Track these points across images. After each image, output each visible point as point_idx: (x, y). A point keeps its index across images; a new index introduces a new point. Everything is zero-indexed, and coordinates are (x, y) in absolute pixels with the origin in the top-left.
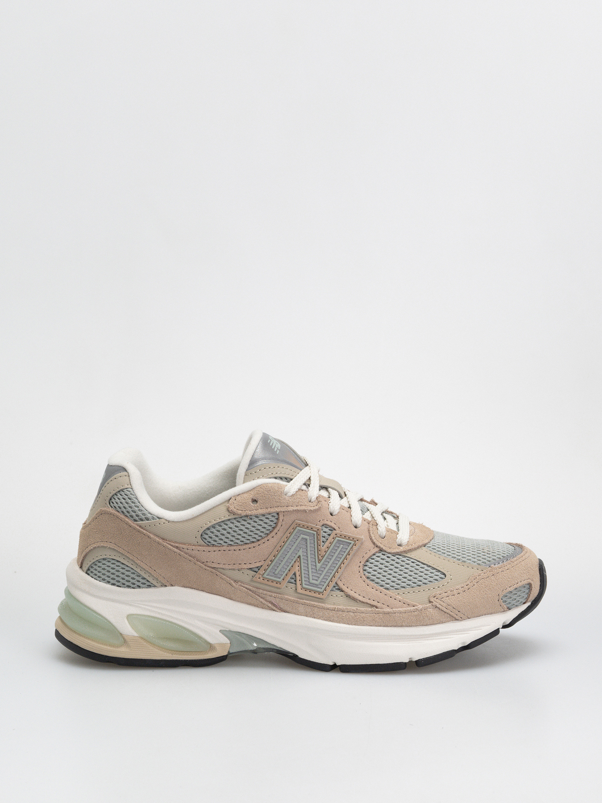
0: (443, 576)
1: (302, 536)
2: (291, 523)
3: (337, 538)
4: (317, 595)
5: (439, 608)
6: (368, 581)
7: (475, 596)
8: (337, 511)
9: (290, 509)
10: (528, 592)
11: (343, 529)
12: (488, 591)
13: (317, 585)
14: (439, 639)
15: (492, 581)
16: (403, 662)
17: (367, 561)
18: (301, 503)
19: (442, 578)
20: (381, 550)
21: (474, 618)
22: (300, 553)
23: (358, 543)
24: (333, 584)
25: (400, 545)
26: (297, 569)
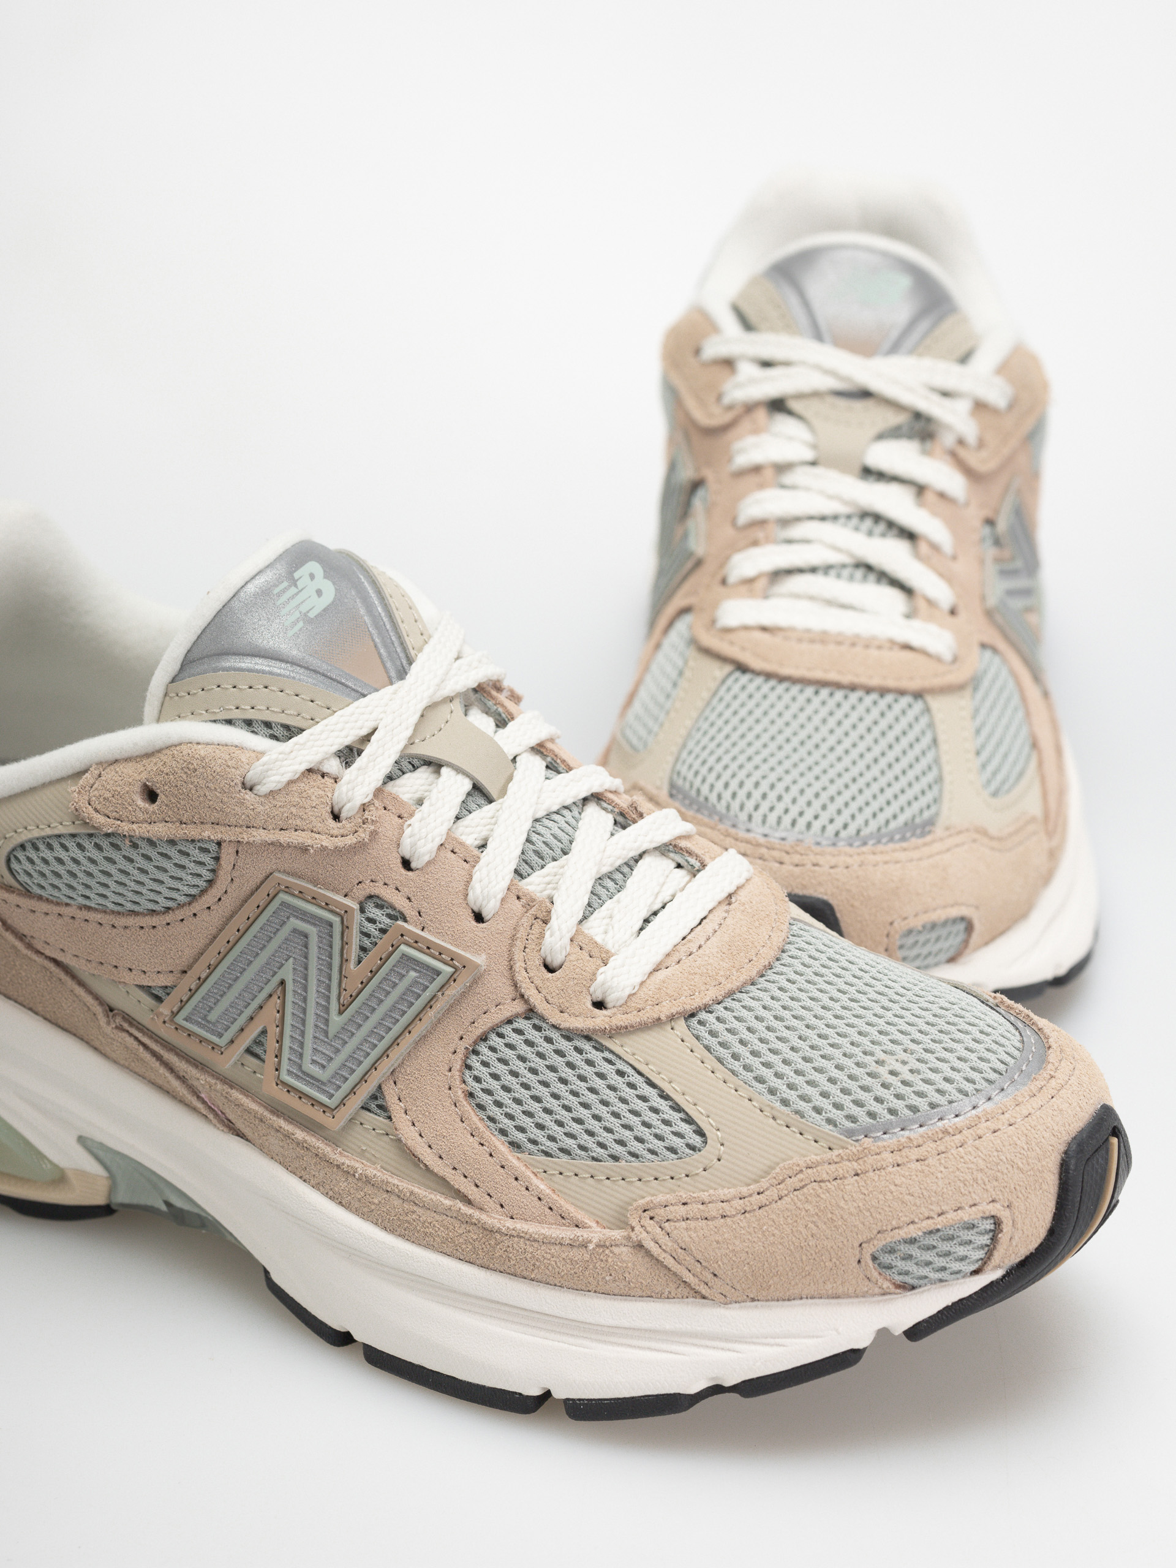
0: (697, 1140)
1: (295, 923)
2: (261, 877)
3: (403, 947)
4: (316, 1114)
5: (648, 1253)
6: (467, 1107)
7: (774, 1235)
8: (427, 858)
9: (259, 836)
10: (988, 1242)
11: (431, 921)
12: (824, 1227)
13: (323, 1083)
14: (639, 1348)
15: (846, 1196)
16: (520, 1394)
17: (484, 1038)
18: (298, 822)
19: (693, 1148)
20: (530, 1013)
21: (768, 1303)
22: (287, 973)
23: (464, 979)
24: (365, 1091)
25: (599, 1005)
26: (268, 1017)
